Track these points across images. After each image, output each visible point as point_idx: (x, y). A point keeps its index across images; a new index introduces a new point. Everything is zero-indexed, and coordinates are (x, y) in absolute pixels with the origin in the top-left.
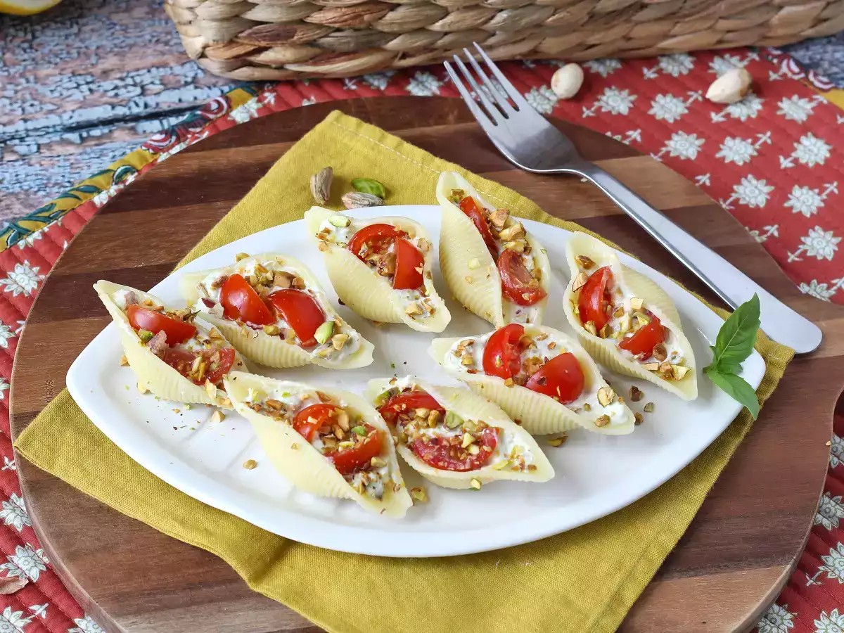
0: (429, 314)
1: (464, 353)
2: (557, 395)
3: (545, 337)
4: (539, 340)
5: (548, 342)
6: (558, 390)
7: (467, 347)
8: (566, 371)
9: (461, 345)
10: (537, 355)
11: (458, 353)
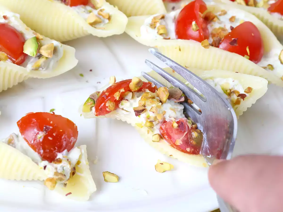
0: (107, 21)
1: (158, 25)
2: (247, 54)
3: (225, 13)
4: (220, 15)
5: (229, 15)
6: (248, 50)
7: (160, 20)
8: (253, 35)
9: (155, 18)
10: (222, 26)
11: (153, 26)
